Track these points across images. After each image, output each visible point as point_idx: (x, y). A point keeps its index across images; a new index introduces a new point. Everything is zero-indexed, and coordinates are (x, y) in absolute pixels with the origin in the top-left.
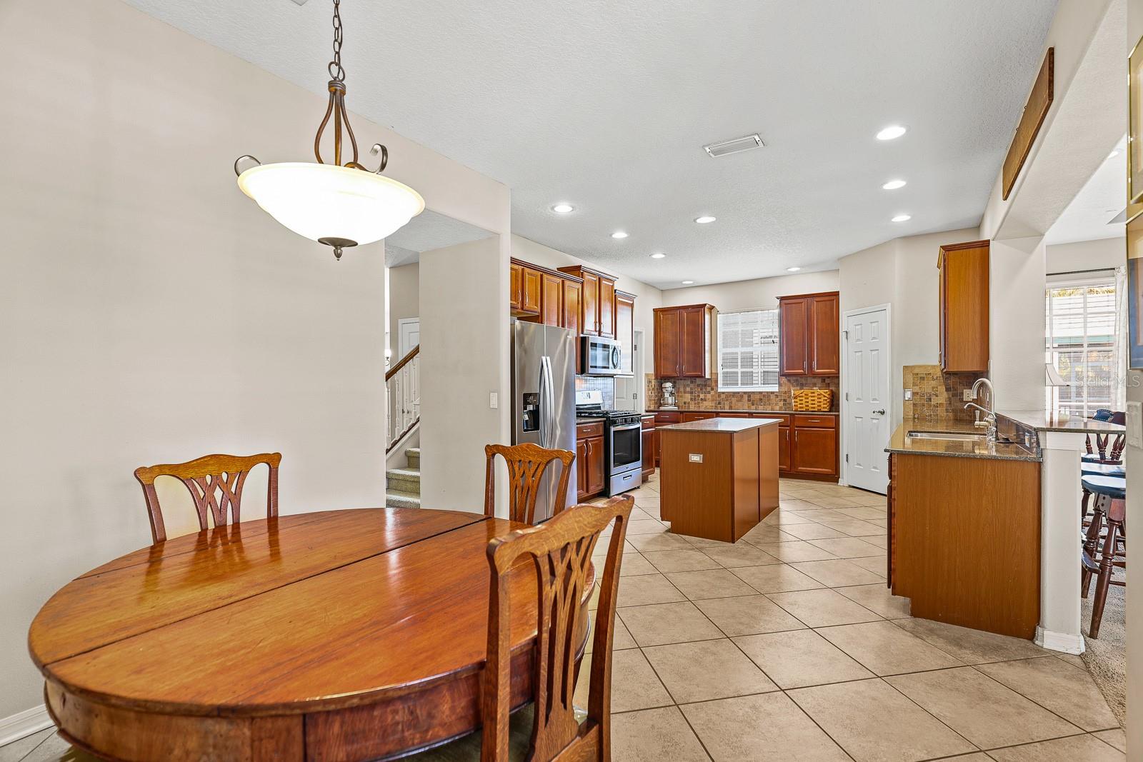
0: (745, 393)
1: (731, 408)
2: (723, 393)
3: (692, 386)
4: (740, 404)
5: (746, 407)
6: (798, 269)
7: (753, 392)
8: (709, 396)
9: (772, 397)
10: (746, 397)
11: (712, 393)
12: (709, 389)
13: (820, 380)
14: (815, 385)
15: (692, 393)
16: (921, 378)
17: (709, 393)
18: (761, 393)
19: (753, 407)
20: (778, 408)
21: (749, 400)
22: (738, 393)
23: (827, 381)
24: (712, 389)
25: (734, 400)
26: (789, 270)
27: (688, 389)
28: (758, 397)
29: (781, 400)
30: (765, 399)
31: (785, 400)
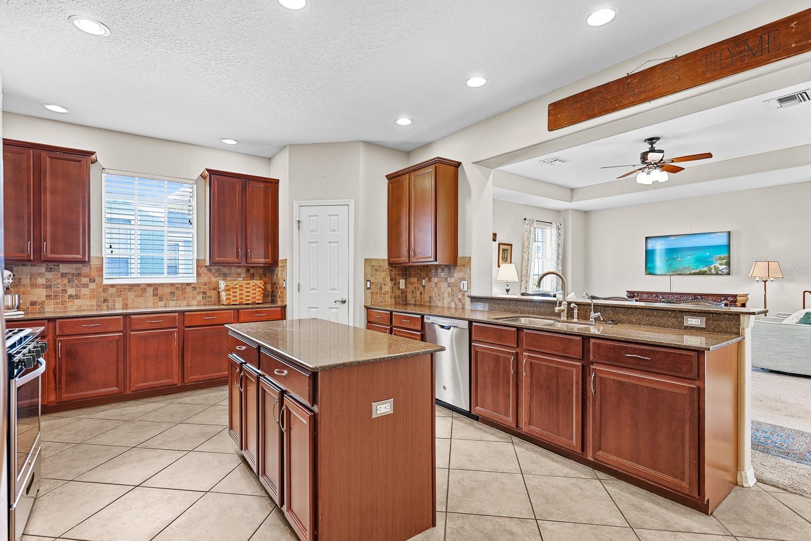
0: (149, 285)
1: (125, 306)
2: (113, 286)
3: (49, 275)
4: (140, 300)
5: (151, 304)
6: (233, 142)
7: (162, 285)
8: (84, 291)
9: (189, 289)
10: (150, 291)
11: (92, 286)
12: (85, 280)
13: (244, 270)
14: (239, 275)
15: (48, 287)
16: (376, 269)
17: (86, 286)
18: (172, 285)
19: (162, 303)
20: (195, 302)
21: (155, 295)
22: (139, 285)
23: (252, 271)
24: (92, 280)
25: (131, 295)
26: (224, 141)
27: (41, 281)
28: (168, 290)
29: (200, 293)
30: (178, 293)
31: (204, 293)
